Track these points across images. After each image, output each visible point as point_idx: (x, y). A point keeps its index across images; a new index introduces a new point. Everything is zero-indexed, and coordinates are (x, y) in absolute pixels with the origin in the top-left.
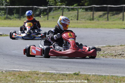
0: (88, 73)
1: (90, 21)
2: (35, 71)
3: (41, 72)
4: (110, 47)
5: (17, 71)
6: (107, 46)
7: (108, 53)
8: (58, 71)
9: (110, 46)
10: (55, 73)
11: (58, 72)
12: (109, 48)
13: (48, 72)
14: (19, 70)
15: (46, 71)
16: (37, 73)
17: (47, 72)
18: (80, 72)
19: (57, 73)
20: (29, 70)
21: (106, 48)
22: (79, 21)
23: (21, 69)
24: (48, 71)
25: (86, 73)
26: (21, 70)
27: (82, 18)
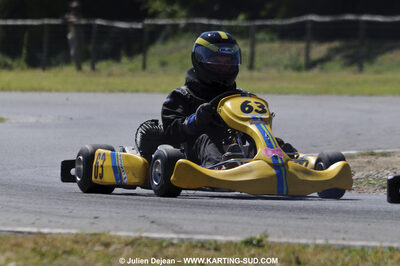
0: (298, 238)
1: (294, 74)
2: (95, 234)
3: (119, 238)
4: (373, 158)
5: (30, 233)
6: (363, 155)
7: (367, 177)
8: (186, 233)
9: (372, 154)
10: (175, 242)
11: (183, 236)
12: (369, 162)
13: (147, 238)
14: (34, 230)
15: (137, 235)
16: (103, 239)
17: (141, 238)
18: (266, 236)
19: (182, 240)
20: (74, 231)
21: (360, 159)
22: (255, 74)
23: (44, 227)
24: (144, 235)
25: (291, 240)
26: (46, 231)
27: (267, 65)
